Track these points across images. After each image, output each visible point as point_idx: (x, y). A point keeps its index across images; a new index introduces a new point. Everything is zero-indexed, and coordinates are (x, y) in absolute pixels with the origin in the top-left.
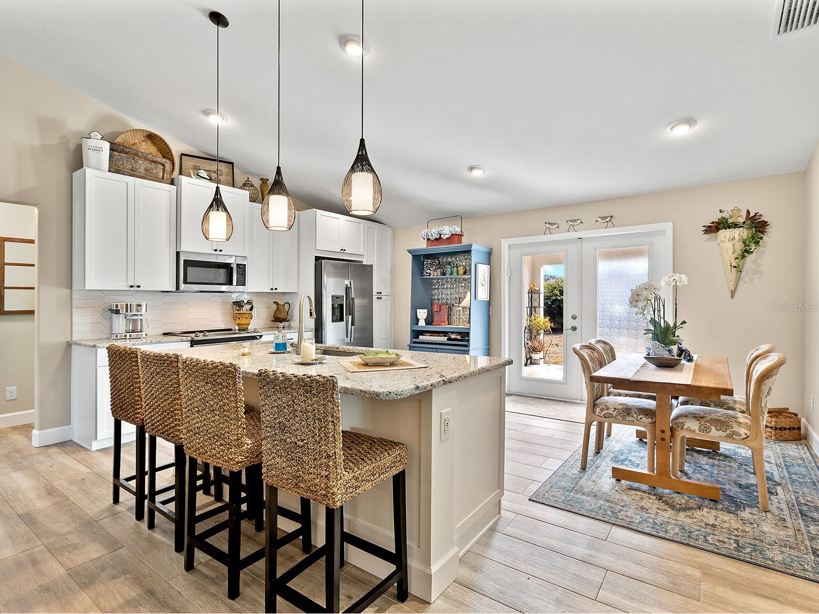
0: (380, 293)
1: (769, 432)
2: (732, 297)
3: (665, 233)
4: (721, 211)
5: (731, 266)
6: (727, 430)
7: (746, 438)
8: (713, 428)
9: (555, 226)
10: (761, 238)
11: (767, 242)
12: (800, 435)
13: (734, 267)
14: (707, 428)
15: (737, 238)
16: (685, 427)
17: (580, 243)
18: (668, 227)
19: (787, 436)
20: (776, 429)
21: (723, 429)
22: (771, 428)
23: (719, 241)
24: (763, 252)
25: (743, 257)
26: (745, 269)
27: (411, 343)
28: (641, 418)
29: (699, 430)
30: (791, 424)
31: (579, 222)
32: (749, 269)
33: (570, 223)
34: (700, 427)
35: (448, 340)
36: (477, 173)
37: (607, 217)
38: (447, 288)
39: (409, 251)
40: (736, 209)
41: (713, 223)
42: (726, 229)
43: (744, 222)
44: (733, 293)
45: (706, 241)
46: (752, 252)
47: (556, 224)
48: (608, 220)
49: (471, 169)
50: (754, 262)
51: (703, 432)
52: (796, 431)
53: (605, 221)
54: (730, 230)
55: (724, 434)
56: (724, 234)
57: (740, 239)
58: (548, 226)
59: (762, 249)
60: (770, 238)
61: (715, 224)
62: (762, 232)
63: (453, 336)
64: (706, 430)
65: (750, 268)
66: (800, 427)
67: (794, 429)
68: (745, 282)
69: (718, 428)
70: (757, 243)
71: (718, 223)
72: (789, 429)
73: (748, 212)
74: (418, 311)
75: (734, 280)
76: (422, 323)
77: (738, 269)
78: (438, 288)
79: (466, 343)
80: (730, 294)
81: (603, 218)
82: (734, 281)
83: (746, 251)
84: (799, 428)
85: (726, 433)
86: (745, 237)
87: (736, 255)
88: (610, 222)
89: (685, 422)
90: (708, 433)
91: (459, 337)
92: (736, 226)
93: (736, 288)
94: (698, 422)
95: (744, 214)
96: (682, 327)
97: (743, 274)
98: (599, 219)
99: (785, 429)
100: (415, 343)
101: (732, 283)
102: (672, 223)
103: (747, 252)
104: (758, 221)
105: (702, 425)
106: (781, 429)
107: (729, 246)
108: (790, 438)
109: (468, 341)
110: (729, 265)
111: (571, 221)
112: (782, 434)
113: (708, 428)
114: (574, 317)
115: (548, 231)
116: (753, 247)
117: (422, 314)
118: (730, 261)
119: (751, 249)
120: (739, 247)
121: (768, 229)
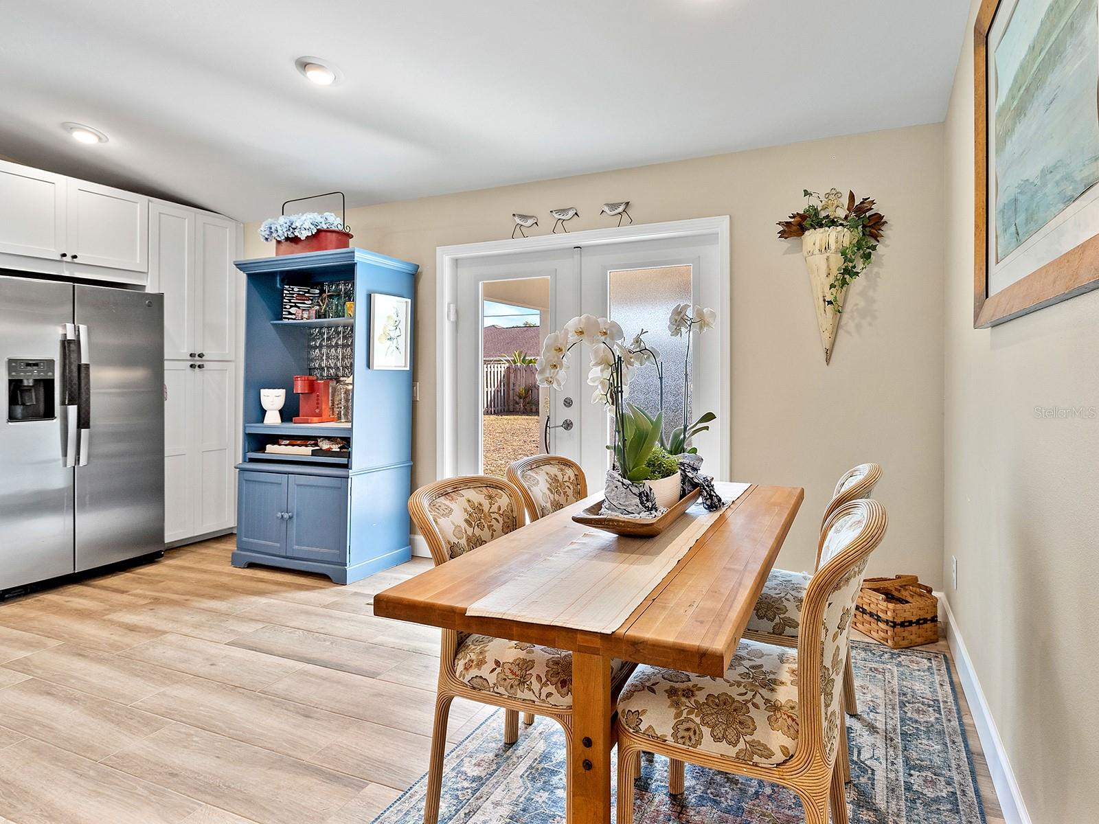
0: (201, 356)
1: (883, 631)
2: (828, 361)
3: (718, 237)
4: (806, 193)
5: (824, 300)
6: (738, 741)
7: (785, 762)
8: (706, 731)
9: (530, 222)
10: (874, 248)
11: (883, 255)
12: (935, 633)
13: (830, 303)
14: (691, 733)
15: (833, 246)
16: (643, 727)
17: (577, 257)
18: (722, 225)
19: (913, 637)
20: (895, 625)
21: (731, 734)
22: (887, 622)
23: (805, 253)
24: (878, 274)
25: (844, 283)
26: (849, 307)
27: (244, 461)
28: (549, 695)
29: (674, 735)
30: (921, 612)
31: (571, 213)
32: (855, 308)
33: (557, 216)
34: (676, 728)
35: (314, 453)
36: (318, 79)
37: (618, 205)
38: (337, 346)
39: (241, 266)
40: (834, 192)
41: (794, 217)
42: (815, 229)
43: (846, 218)
44: (829, 354)
45: (785, 253)
46: (857, 274)
47: (531, 217)
48: (621, 209)
49: (304, 65)
50: (862, 294)
51: (684, 743)
52: (929, 625)
53: (617, 211)
54: (822, 230)
55: (732, 751)
56: (814, 237)
57: (837, 248)
58: (518, 221)
59: (876, 269)
60: (889, 247)
61: (798, 219)
62: (875, 237)
63: (325, 445)
64: (690, 739)
65: (856, 305)
66: (936, 617)
67: (925, 621)
68: (849, 333)
69: (719, 732)
70: (867, 257)
71: (803, 217)
72: (918, 622)
73: (852, 197)
74: (264, 392)
75: (830, 328)
76: (273, 419)
77: (836, 306)
78: (321, 346)
79: (343, 461)
80: (823, 357)
81: (613, 206)
82: (831, 330)
83: (847, 271)
84: (934, 619)
85: (736, 749)
86: (846, 243)
87: (831, 280)
88: (625, 215)
89: (644, 711)
90: (695, 746)
91: (335, 448)
92: (833, 223)
93: (833, 344)
94: (673, 711)
95: (845, 201)
96: (707, 428)
97: (845, 316)
98: (606, 209)
99: (911, 623)
100: (252, 460)
101: (827, 335)
102: (728, 216)
103: (849, 272)
104: (868, 214)
105: (682, 722)
106: (902, 624)
107: (819, 261)
108: (919, 640)
109: (349, 456)
110: (821, 299)
111: (558, 211)
112: (905, 634)
113: (695, 733)
114: (568, 403)
115: (518, 232)
116: (860, 265)
117: (273, 399)
118: (823, 292)
119: (854, 267)
120: (837, 262)
121: (886, 231)
